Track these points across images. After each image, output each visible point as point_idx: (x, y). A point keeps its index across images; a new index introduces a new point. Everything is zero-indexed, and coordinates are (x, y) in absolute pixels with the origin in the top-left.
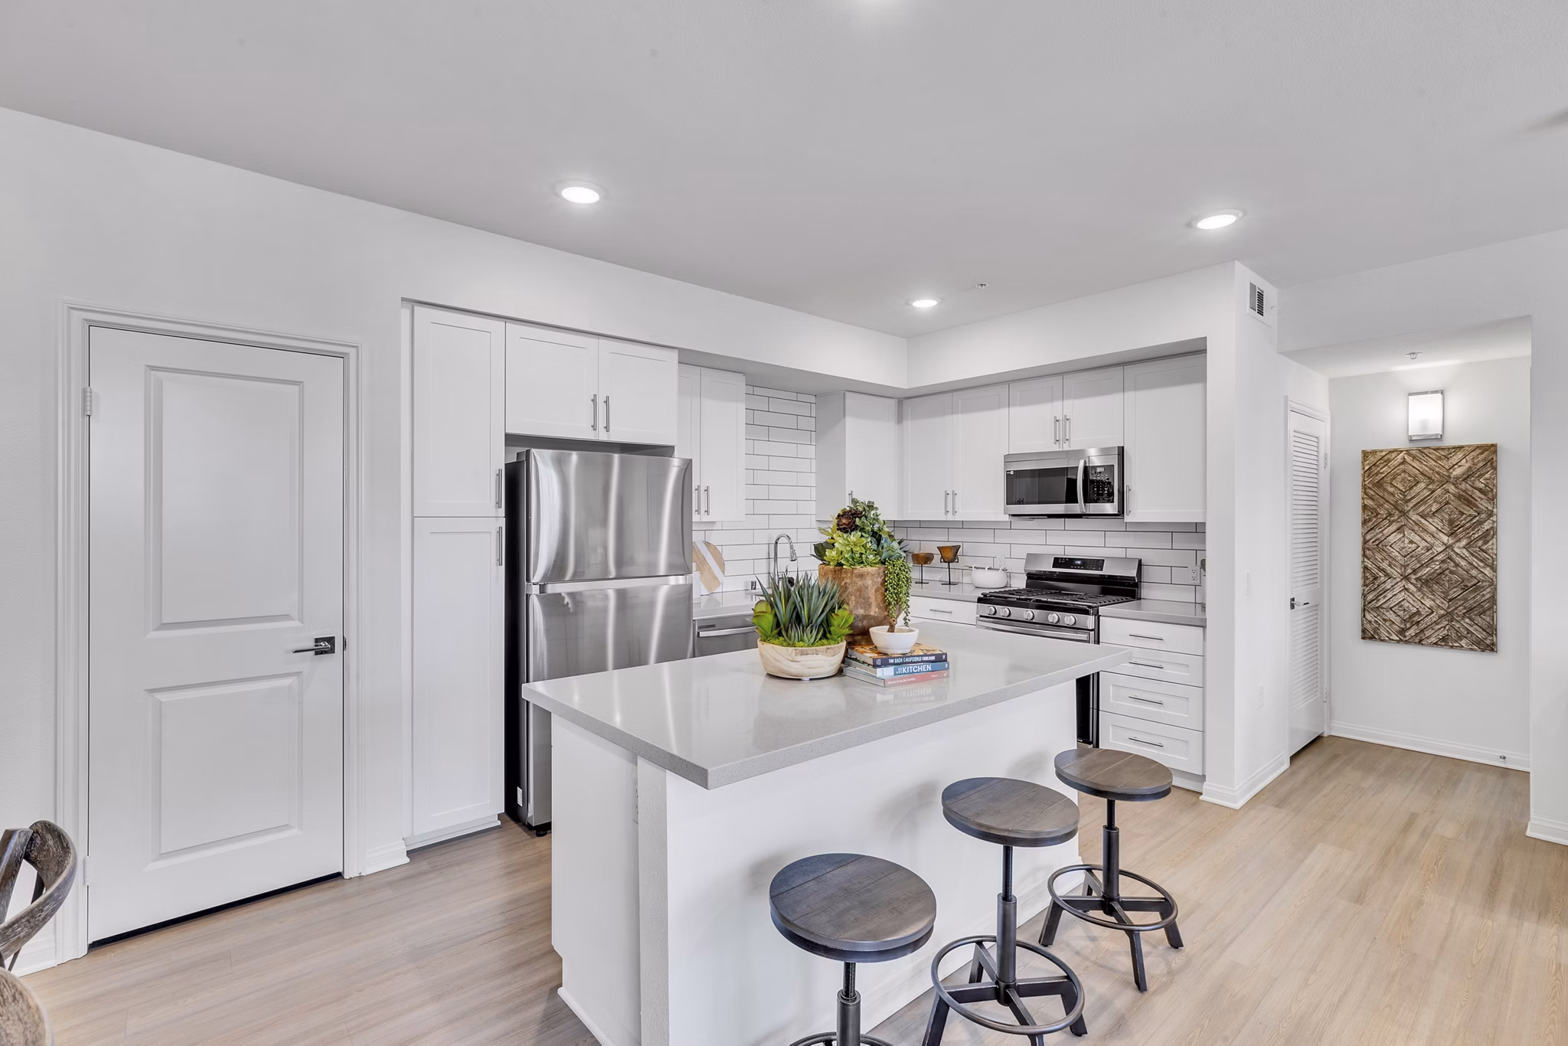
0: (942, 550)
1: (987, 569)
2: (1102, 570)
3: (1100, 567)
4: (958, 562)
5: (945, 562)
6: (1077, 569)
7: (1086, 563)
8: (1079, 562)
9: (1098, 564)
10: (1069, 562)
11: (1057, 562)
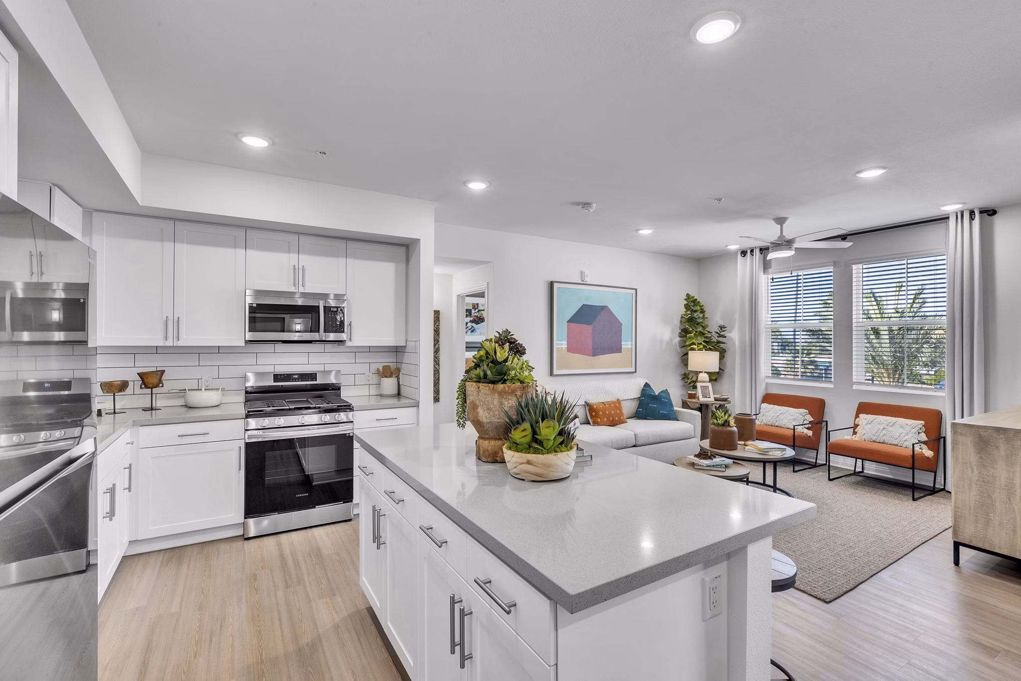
0: (144, 377)
1: (203, 389)
2: (316, 381)
3: (314, 378)
4: (162, 386)
5: (147, 387)
6: (296, 381)
7: (303, 376)
8: (296, 376)
9: (312, 376)
10: (288, 377)
11: (277, 378)
